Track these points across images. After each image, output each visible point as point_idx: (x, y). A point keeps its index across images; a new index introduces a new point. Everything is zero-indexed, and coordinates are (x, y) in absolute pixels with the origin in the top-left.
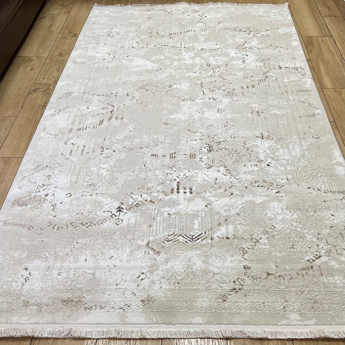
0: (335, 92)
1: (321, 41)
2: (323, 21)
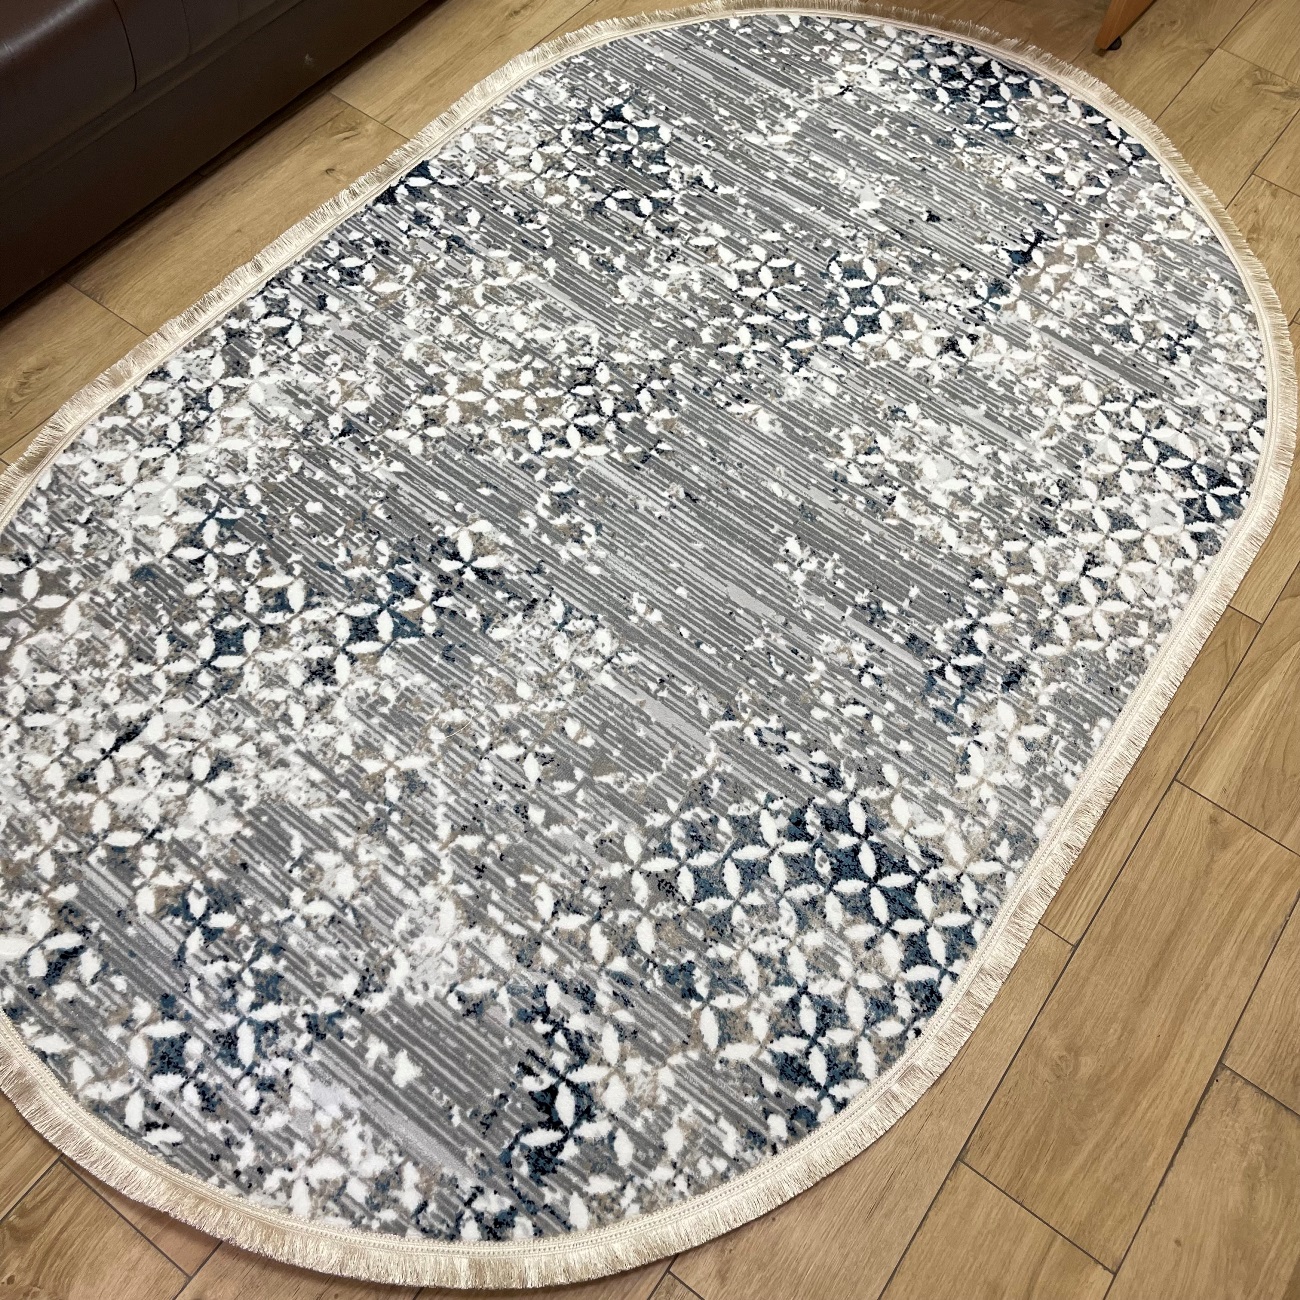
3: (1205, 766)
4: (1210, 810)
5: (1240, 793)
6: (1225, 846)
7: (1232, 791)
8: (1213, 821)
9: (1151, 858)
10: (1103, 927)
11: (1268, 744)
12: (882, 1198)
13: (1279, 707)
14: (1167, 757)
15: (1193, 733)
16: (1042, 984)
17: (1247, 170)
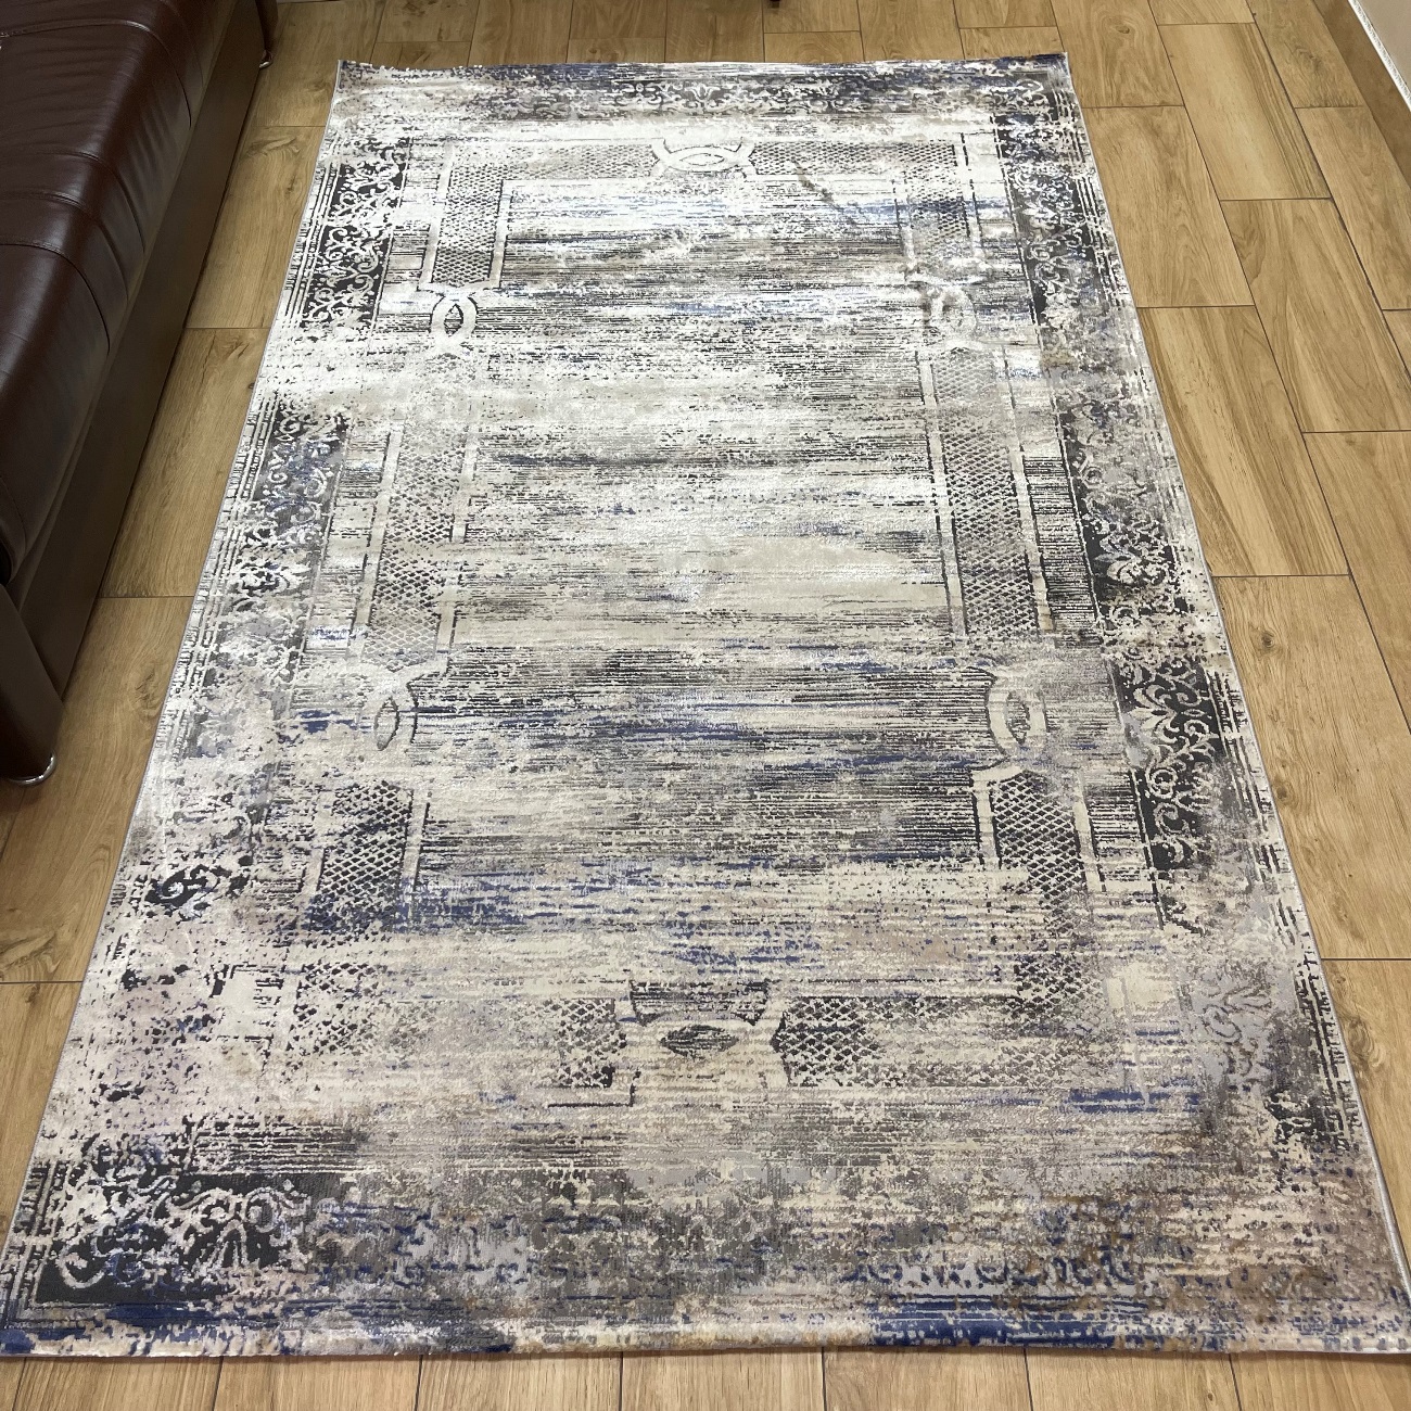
0: (1349, 448)
1: (1290, 223)
2: (1298, 130)
3: (1311, 413)
4: (1342, 438)
5: (1348, 416)
6: (1372, 453)
7: (1342, 417)
8: (1350, 443)
9: (1338, 491)
10: (1354, 551)
11: (1334, 377)
12: (1399, 811)
13: (1316, 350)
14: (1282, 421)
15: (1283, 398)
16: (1355, 610)
17: (953, 27)
